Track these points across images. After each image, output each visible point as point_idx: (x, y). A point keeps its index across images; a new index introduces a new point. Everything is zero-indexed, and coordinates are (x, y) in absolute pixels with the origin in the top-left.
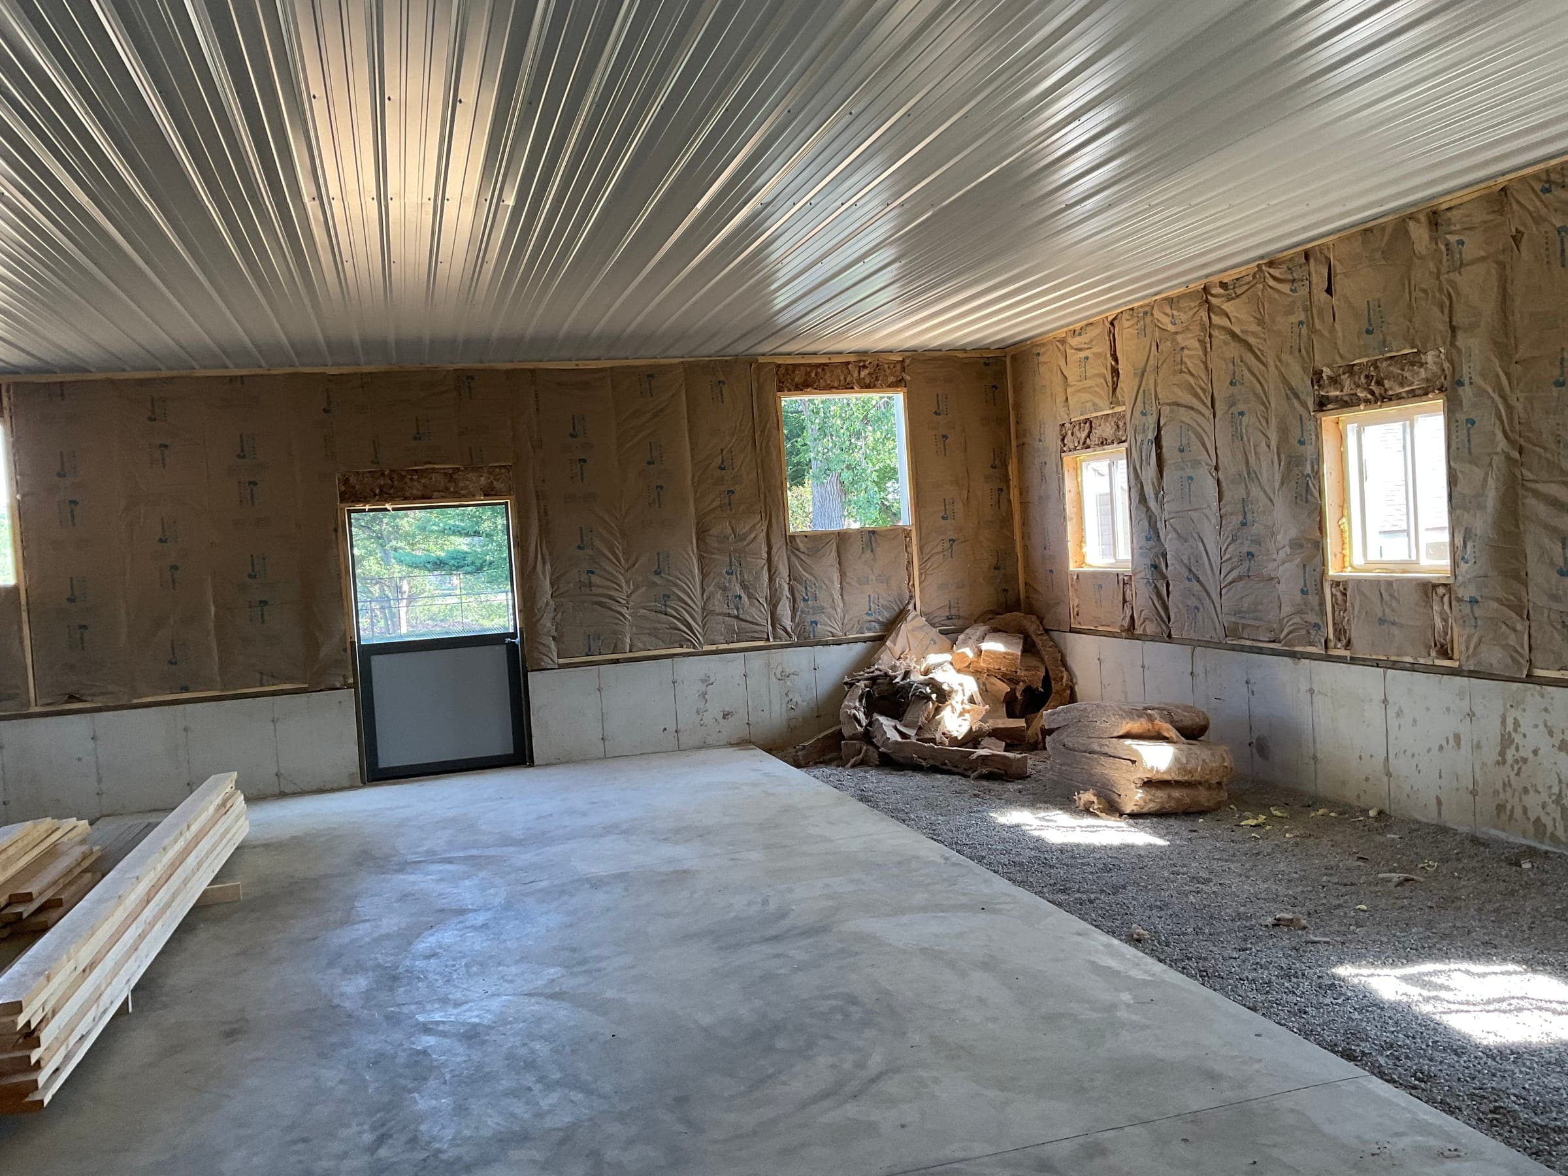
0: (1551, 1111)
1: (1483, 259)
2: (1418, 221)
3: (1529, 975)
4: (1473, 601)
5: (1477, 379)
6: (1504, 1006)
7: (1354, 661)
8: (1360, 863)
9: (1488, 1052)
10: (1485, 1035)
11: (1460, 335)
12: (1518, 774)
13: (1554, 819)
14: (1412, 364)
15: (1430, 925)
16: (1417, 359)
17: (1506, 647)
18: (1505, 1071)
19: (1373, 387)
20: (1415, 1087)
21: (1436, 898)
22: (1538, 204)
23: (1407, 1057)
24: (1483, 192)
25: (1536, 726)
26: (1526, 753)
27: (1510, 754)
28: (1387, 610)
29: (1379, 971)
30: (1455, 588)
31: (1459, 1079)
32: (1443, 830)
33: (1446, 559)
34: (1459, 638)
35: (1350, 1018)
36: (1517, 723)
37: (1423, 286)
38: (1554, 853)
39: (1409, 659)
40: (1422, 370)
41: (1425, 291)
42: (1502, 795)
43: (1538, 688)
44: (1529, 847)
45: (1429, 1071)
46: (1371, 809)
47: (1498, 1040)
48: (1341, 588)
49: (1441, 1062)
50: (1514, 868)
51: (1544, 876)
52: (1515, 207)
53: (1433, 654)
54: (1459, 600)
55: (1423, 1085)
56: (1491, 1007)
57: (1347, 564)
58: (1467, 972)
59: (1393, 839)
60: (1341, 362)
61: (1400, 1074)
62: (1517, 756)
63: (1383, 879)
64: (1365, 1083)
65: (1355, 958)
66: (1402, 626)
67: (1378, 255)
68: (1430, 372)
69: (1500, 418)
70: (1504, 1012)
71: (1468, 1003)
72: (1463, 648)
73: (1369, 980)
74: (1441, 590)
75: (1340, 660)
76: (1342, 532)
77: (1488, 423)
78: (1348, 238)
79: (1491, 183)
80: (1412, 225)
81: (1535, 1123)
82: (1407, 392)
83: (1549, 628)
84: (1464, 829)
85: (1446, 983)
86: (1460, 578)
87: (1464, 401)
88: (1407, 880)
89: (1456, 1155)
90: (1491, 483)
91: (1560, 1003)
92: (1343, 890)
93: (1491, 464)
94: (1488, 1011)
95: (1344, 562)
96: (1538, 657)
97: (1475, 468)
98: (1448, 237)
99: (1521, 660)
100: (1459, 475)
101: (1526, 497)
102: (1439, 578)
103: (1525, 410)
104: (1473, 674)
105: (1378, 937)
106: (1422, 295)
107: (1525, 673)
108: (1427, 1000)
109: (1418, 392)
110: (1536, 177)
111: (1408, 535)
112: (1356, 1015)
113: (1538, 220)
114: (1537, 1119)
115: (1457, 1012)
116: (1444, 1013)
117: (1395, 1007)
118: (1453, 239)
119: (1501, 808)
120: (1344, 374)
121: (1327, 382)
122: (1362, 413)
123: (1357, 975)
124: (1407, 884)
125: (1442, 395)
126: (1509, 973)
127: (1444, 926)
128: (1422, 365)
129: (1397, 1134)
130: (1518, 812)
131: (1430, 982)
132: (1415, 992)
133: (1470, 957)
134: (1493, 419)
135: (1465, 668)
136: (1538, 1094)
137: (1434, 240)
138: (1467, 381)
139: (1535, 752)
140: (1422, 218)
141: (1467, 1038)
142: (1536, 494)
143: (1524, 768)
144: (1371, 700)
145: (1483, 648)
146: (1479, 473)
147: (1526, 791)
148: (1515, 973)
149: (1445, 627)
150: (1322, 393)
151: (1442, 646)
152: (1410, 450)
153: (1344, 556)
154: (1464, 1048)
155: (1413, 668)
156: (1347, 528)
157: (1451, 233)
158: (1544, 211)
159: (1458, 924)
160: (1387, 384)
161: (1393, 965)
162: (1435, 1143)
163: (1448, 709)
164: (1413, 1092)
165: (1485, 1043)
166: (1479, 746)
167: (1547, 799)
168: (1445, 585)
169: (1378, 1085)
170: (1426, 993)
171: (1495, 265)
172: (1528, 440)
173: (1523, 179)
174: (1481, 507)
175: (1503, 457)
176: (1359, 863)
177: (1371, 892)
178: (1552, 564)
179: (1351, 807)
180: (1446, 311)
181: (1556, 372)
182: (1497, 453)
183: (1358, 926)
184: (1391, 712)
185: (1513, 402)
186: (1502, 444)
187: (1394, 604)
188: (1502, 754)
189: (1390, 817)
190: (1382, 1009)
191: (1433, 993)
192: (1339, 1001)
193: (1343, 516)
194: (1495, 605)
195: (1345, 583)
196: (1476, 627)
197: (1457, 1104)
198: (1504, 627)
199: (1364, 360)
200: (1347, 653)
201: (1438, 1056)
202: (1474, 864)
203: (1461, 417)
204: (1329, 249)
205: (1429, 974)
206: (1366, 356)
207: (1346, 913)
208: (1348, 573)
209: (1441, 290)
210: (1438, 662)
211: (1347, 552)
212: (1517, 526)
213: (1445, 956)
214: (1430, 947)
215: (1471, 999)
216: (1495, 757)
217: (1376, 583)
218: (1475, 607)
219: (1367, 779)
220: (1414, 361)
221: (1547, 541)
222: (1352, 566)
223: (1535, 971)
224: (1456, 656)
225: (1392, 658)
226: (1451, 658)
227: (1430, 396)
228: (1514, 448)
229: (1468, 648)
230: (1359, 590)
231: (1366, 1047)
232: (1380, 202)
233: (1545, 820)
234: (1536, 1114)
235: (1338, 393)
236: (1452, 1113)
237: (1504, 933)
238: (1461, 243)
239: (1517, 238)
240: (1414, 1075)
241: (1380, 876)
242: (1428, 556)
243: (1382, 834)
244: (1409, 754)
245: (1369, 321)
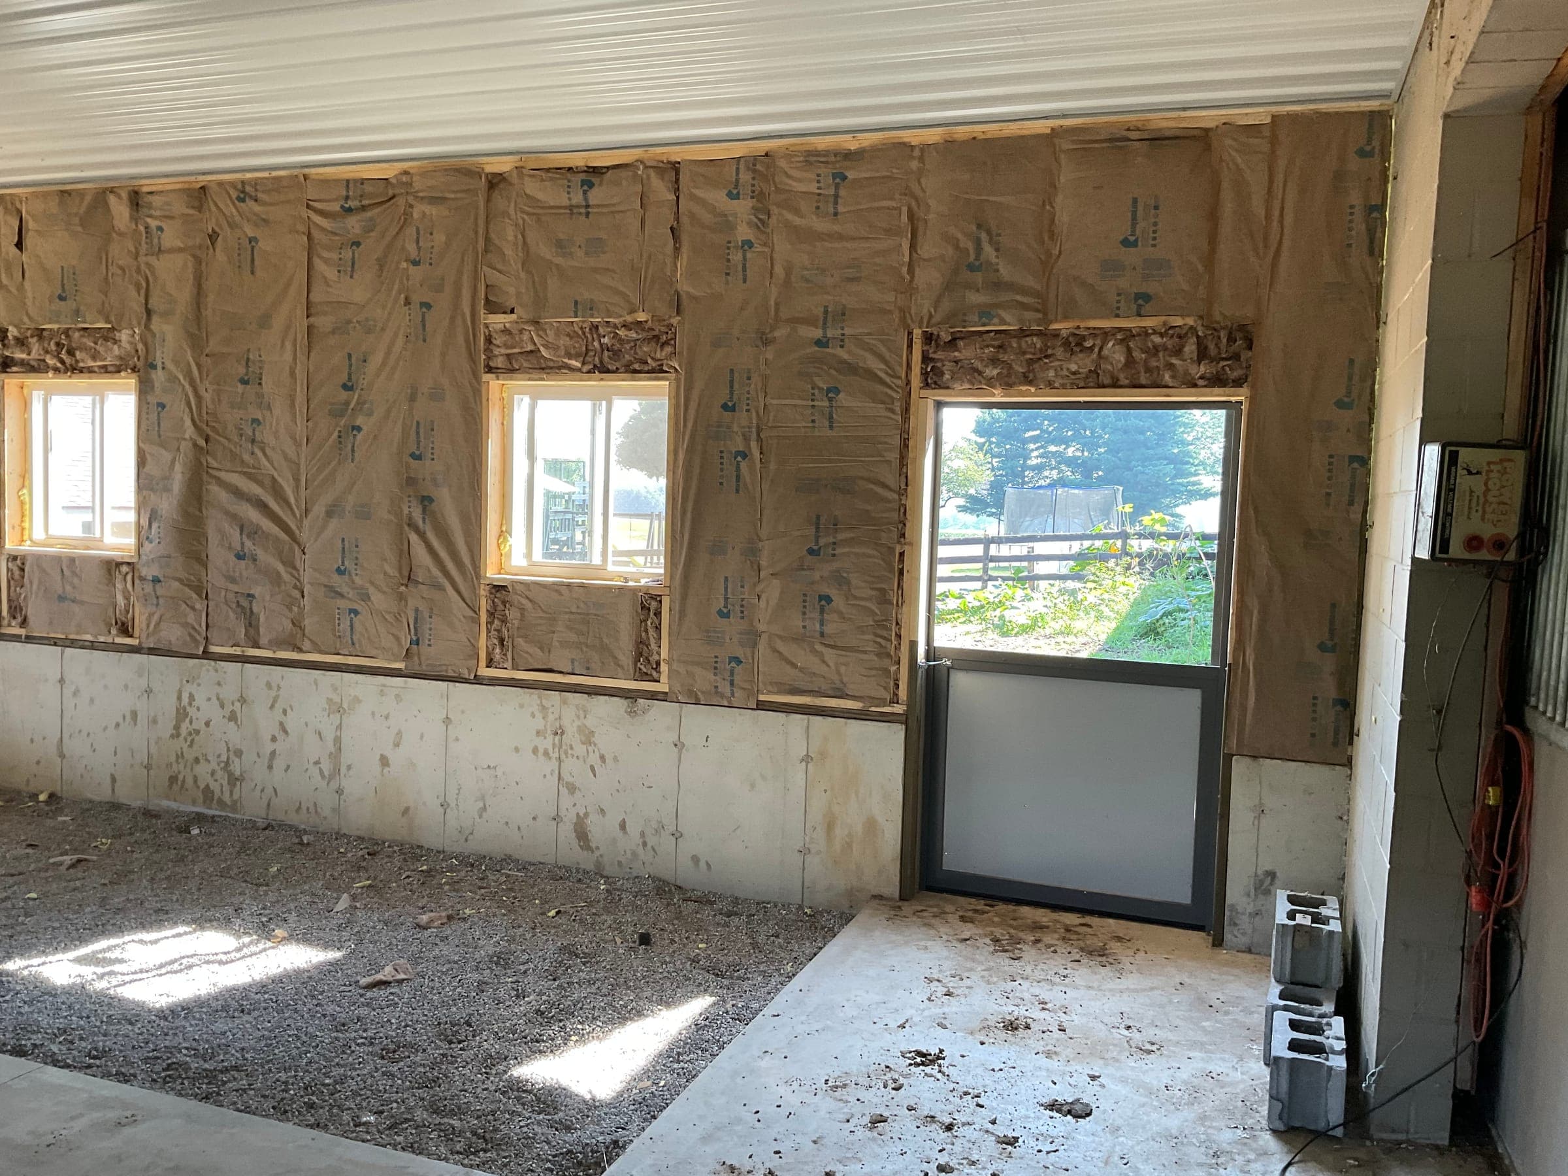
0: (219, 1054)
1: (181, 250)
2: (119, 197)
3: (198, 933)
4: (156, 580)
5: (170, 365)
6: (176, 966)
7: (29, 639)
8: (30, 851)
9: (162, 1014)
10: (158, 998)
11: (155, 319)
12: (191, 746)
13: (222, 786)
14: (106, 339)
15: (103, 901)
16: (111, 335)
17: (186, 625)
18: (177, 1028)
19: (64, 355)
20: (90, 1066)
21: (109, 875)
22: (234, 210)
23: (81, 1039)
24: (186, 186)
25: (209, 699)
26: (199, 725)
27: (185, 728)
28: (68, 588)
29: (50, 958)
30: (137, 566)
31: (133, 1047)
32: (115, 806)
33: (130, 537)
34: (140, 617)
35: (20, 1013)
36: (191, 697)
37: (120, 263)
38: (220, 816)
39: (89, 637)
40: (116, 347)
41: (122, 269)
42: (175, 766)
43: (213, 663)
44: (198, 814)
45: (104, 1046)
46: (42, 792)
47: (170, 1000)
48: (19, 562)
49: (116, 1035)
50: (184, 836)
51: (211, 839)
52: (213, 208)
53: (114, 631)
54: (142, 579)
55: (98, 1062)
56: (163, 971)
57: (26, 537)
58: (141, 942)
59: (65, 822)
60: (28, 324)
61: (74, 1057)
62: (191, 729)
63: (54, 864)
64: (39, 1075)
65: (25, 950)
66: (82, 603)
67: (77, 220)
68: (122, 351)
69: (189, 404)
70: (176, 972)
71: (141, 971)
72: (144, 626)
73: (40, 969)
74: (125, 569)
75: (16, 638)
76: (22, 503)
77: (178, 409)
78: (45, 195)
79: (193, 178)
80: (112, 199)
81: (205, 1070)
82: (100, 367)
83: (225, 607)
84: (137, 804)
85: (120, 957)
86: (144, 558)
87: (157, 384)
88: (79, 861)
89: (133, 1120)
90: (178, 468)
91: (225, 953)
92: (11, 880)
93: (178, 449)
94: (161, 975)
95: (22, 535)
96: (214, 635)
97: (163, 452)
98: (149, 220)
99: (198, 637)
100: (148, 456)
101: (209, 483)
102: (122, 557)
103: (213, 401)
104: (152, 651)
105: (49, 923)
106: (119, 272)
107: (201, 649)
108: (101, 977)
109: (110, 369)
110: (233, 184)
111: (93, 512)
112: (26, 1008)
113: (232, 225)
114: (207, 1066)
115: (131, 982)
116: (119, 986)
117: (68, 991)
118: (153, 223)
119: (173, 779)
120: (32, 336)
121: (12, 342)
122: (50, 380)
123: (27, 967)
124: (80, 867)
125: (134, 375)
126: (179, 935)
127: (117, 901)
128: (115, 342)
129: (72, 1118)
130: (190, 781)
131: (105, 958)
132: (88, 971)
133: (143, 926)
134: (183, 405)
135: (145, 645)
136: (207, 1041)
137: (135, 219)
138: (159, 365)
139: (207, 724)
140: (124, 195)
141: (141, 1005)
142: (220, 482)
143: (197, 738)
144: (46, 680)
145: (163, 625)
146: (167, 456)
147: (197, 760)
148: (186, 933)
149: (127, 605)
150: (7, 354)
151: (123, 624)
152: (99, 424)
153: (23, 529)
154: (138, 1015)
155: (93, 646)
156: (27, 499)
157: (150, 216)
158: (237, 218)
159: (131, 897)
160: (78, 354)
161: (66, 949)
162: (112, 1115)
163: (126, 687)
164: (88, 1071)
165: (158, 1005)
166: (155, 721)
167: (217, 768)
168: (128, 564)
169: (53, 1074)
170: (100, 970)
171: (191, 258)
172: (214, 429)
173: (221, 184)
174: (167, 490)
175: (190, 445)
176: (27, 851)
177: (41, 878)
178: (230, 548)
179: (19, 792)
180: (143, 292)
181: (242, 370)
182: (185, 439)
183: (27, 915)
184: (68, 691)
185: (202, 392)
186: (190, 431)
187: (76, 581)
188: (177, 727)
189: (61, 798)
190: (55, 996)
191: (107, 969)
192: (7, 998)
193: (23, 486)
194: (177, 584)
195: (24, 559)
196: (157, 605)
197: (132, 1071)
198: (184, 606)
199: (55, 326)
200: (22, 632)
201: (112, 1029)
202: (146, 836)
203: (152, 399)
204: (21, 202)
205: (104, 951)
206: (58, 322)
207: (13, 905)
208: (26, 547)
209: (138, 271)
210: (119, 640)
211: (26, 525)
212: (200, 510)
213: (120, 930)
214: (103, 925)
215: (144, 967)
216: (170, 731)
217: (57, 559)
218: (158, 586)
219: (38, 763)
220: (108, 336)
221: (226, 525)
222: (31, 540)
223: (202, 928)
224: (136, 634)
225: (71, 637)
226: (131, 636)
227: (123, 374)
228: (201, 435)
229: (148, 626)
230: (38, 566)
231: (37, 1039)
232: (80, 167)
233: (214, 786)
234: (205, 1061)
235: (24, 356)
236: (126, 1082)
237: (174, 899)
238: (160, 229)
239: (213, 237)
240: (89, 1055)
241: (51, 861)
242: (113, 534)
243: (54, 818)
244: (84, 734)
245: (63, 285)
